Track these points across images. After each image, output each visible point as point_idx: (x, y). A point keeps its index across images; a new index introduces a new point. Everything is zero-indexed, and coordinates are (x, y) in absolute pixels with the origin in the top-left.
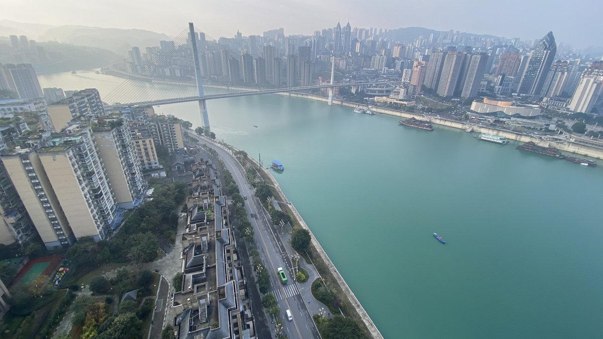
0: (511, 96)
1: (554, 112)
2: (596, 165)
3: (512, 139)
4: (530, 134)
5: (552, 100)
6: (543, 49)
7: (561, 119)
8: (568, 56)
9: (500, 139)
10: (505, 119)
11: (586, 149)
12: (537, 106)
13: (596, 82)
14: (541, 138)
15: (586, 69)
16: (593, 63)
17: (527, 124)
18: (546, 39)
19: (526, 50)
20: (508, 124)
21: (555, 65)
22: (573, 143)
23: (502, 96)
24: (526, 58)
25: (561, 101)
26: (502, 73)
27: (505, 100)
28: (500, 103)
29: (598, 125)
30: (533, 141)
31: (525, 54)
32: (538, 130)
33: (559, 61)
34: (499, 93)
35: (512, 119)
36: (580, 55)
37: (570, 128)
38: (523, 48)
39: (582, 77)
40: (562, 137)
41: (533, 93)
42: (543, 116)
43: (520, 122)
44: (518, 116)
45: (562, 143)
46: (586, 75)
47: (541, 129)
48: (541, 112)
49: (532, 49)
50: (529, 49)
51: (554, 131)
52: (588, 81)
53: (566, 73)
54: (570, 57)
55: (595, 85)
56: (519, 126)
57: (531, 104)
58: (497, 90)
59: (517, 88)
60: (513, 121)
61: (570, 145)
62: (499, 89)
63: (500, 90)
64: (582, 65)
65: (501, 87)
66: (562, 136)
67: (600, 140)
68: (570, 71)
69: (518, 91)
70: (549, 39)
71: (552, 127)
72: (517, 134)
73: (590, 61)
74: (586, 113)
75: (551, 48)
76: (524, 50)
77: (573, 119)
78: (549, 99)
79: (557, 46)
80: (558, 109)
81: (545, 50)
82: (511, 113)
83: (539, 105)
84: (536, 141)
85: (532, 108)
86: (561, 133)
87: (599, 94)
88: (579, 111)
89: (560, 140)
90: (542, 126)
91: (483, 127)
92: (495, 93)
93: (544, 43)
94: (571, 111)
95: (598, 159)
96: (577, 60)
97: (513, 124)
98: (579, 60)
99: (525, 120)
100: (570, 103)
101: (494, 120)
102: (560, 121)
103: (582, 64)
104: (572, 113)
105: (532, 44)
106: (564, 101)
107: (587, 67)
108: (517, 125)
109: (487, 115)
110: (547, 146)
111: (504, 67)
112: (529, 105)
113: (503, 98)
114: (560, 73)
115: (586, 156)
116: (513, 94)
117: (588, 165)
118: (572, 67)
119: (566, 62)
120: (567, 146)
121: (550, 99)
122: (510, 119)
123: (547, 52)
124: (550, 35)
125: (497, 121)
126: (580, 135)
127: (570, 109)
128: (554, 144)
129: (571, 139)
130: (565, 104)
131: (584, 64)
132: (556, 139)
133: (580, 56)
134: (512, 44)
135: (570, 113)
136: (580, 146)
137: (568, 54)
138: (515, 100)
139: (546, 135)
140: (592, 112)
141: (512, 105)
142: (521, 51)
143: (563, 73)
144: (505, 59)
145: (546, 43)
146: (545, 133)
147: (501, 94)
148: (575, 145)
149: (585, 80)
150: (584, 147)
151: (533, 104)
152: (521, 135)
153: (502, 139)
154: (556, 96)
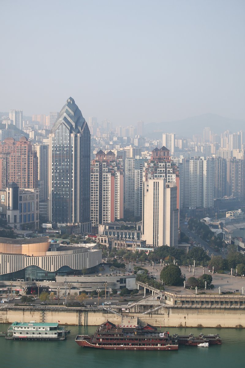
0: (42, 230)
1: (123, 253)
2: (220, 341)
3: (73, 325)
4: (100, 307)
5: (113, 228)
6: (68, 131)
7: (139, 265)
8: (111, 143)
9: (51, 329)
10: (45, 283)
11: (195, 316)
12: (93, 245)
13: (168, 186)
14: (120, 310)
15: (146, 164)
16: (153, 152)
17: (87, 285)
18: (67, 112)
19: (41, 135)
20: (55, 293)
21: (96, 161)
22: (173, 308)
23: (25, 233)
24: (44, 148)
25: (127, 228)
26: (10, 181)
27: (32, 239)
28: (27, 249)
29: (197, 265)
30: (110, 320)
31: (39, 142)
32: (111, 295)
33: (100, 153)
34: (18, 225)
35: (59, 279)
36: (129, 139)
37: (159, 280)
38: (33, 129)
39: (144, 179)
40: (152, 300)
41: (78, 220)
42: (109, 264)
43: (75, 285)
44: (66, 271)
45: (156, 313)
46: (149, 175)
47: (115, 292)
48: (104, 256)
49: (49, 132)
50: (44, 132)
51: (137, 291)
52: (156, 185)
53: (118, 174)
54: (115, 143)
55: (168, 191)
56: (76, 294)
57: (81, 242)
58: (12, 220)
59: (47, 211)
60: (62, 284)
61: (171, 314)
62: (15, 216)
63: (18, 220)
64: (138, 157)
65: (17, 213)
66: (152, 298)
67: (208, 291)
68: (124, 171)
69: (50, 218)
70: (72, 113)
71: (132, 284)
72: (77, 311)
73: (147, 149)
74: (173, 245)
75: (80, 129)
76: (36, 134)
77: (157, 261)
78: (107, 227)
79: (89, 125)
80: (129, 246)
81: (71, 132)
82: (52, 267)
83: (95, 242)
84: (115, 319)
85: (86, 250)
86: (149, 292)
87: (178, 207)
88: (161, 244)
89: (151, 306)
90: (114, 285)
91: (10, 309)
92: (11, 228)
93: (65, 119)
94: (150, 247)
95: (219, 328)
96: (127, 148)
97: (63, 291)
98: (129, 148)
99: (82, 279)
100: (142, 229)
101: (25, 287)
102: (140, 269)
103: (137, 155)
104: (153, 250)
105: (47, 123)
106: (132, 228)
107: (146, 160)
108: (73, 292)
109: (9, 280)
110: (134, 324)
111: (11, 171)
112: (79, 245)
113: (29, 236)
114: (109, 175)
115: (200, 327)
116: (44, 225)
117: (209, 345)
118: (124, 161)
119: (110, 153)
120: (166, 316)
121: (110, 228)
122: (54, 280)
123: (76, 136)
124: (72, 104)
125: (32, 290)
126: (178, 289)
127: (147, 243)
128: (145, 318)
129: (167, 302)
130: (136, 234)
131: (140, 155)
132: (145, 307)
133: (129, 142)
134: (12, 121)
135: (148, 249)
136: (185, 311)
137: (111, 139)
138: (52, 236)
139: (126, 301)
140: (180, 242)
141: (49, 250)
142: (31, 135)
143: (113, 175)
144: (8, 154)
145: (69, 119)
146: (122, 298)
147: (23, 228)
148: (176, 310)
149: (151, 183)
150: (191, 311)
151: (85, 242)
152: (85, 311)
153: (55, 329)
154: (116, 220)
